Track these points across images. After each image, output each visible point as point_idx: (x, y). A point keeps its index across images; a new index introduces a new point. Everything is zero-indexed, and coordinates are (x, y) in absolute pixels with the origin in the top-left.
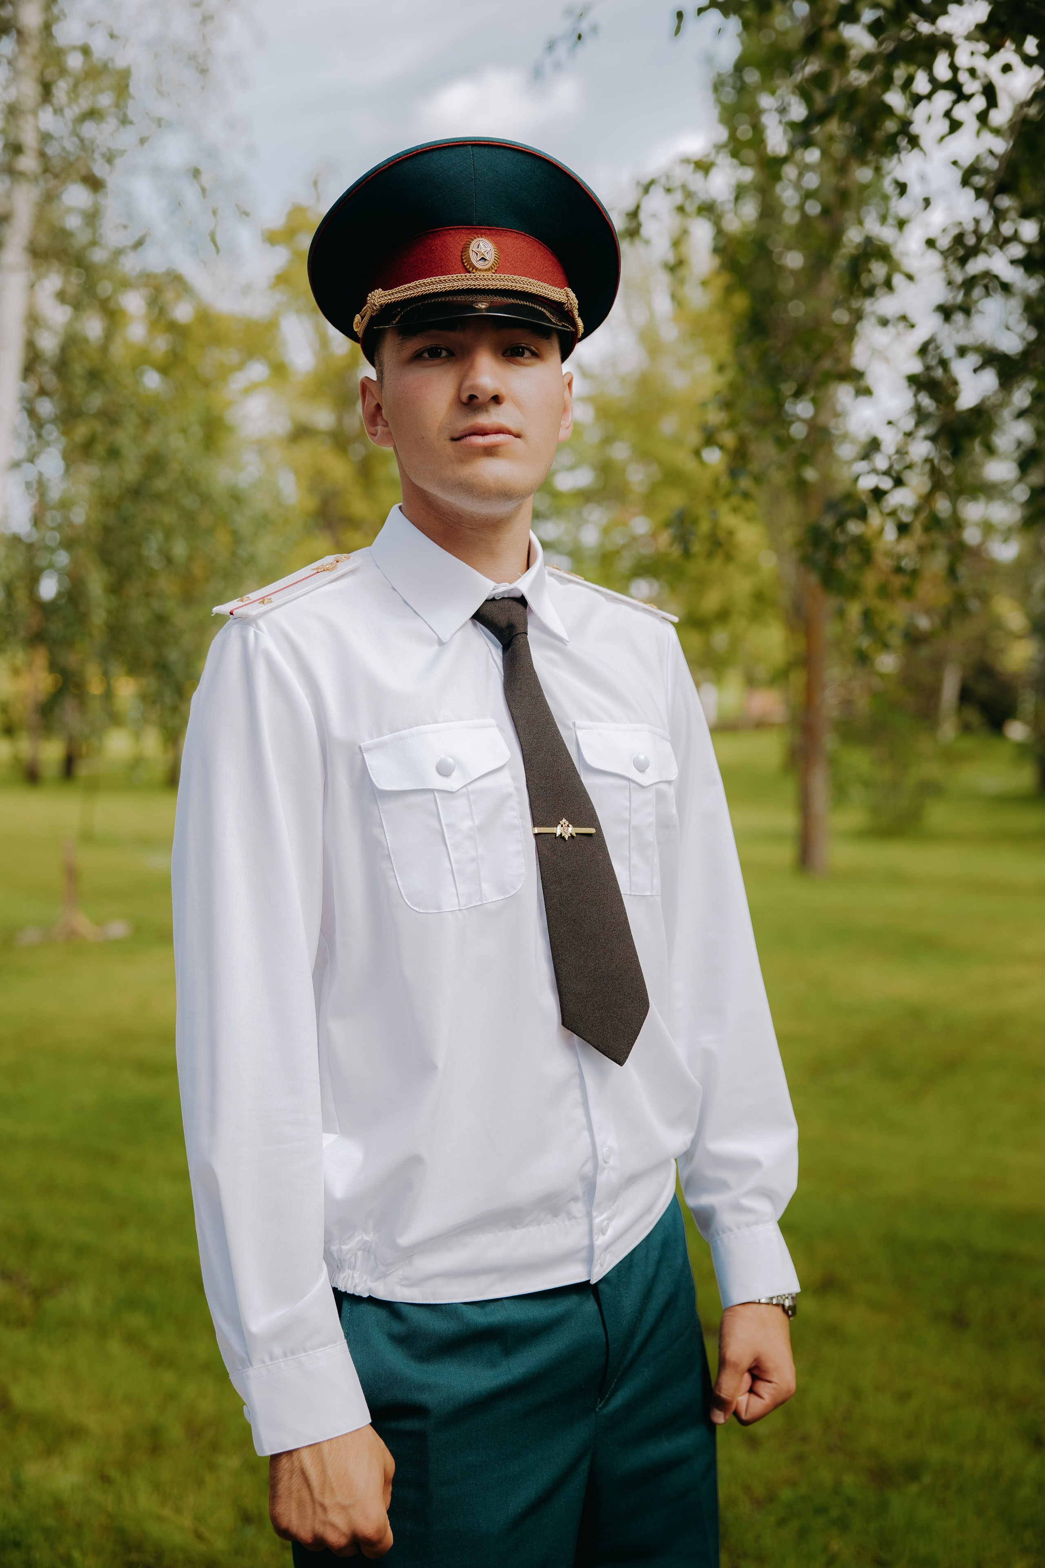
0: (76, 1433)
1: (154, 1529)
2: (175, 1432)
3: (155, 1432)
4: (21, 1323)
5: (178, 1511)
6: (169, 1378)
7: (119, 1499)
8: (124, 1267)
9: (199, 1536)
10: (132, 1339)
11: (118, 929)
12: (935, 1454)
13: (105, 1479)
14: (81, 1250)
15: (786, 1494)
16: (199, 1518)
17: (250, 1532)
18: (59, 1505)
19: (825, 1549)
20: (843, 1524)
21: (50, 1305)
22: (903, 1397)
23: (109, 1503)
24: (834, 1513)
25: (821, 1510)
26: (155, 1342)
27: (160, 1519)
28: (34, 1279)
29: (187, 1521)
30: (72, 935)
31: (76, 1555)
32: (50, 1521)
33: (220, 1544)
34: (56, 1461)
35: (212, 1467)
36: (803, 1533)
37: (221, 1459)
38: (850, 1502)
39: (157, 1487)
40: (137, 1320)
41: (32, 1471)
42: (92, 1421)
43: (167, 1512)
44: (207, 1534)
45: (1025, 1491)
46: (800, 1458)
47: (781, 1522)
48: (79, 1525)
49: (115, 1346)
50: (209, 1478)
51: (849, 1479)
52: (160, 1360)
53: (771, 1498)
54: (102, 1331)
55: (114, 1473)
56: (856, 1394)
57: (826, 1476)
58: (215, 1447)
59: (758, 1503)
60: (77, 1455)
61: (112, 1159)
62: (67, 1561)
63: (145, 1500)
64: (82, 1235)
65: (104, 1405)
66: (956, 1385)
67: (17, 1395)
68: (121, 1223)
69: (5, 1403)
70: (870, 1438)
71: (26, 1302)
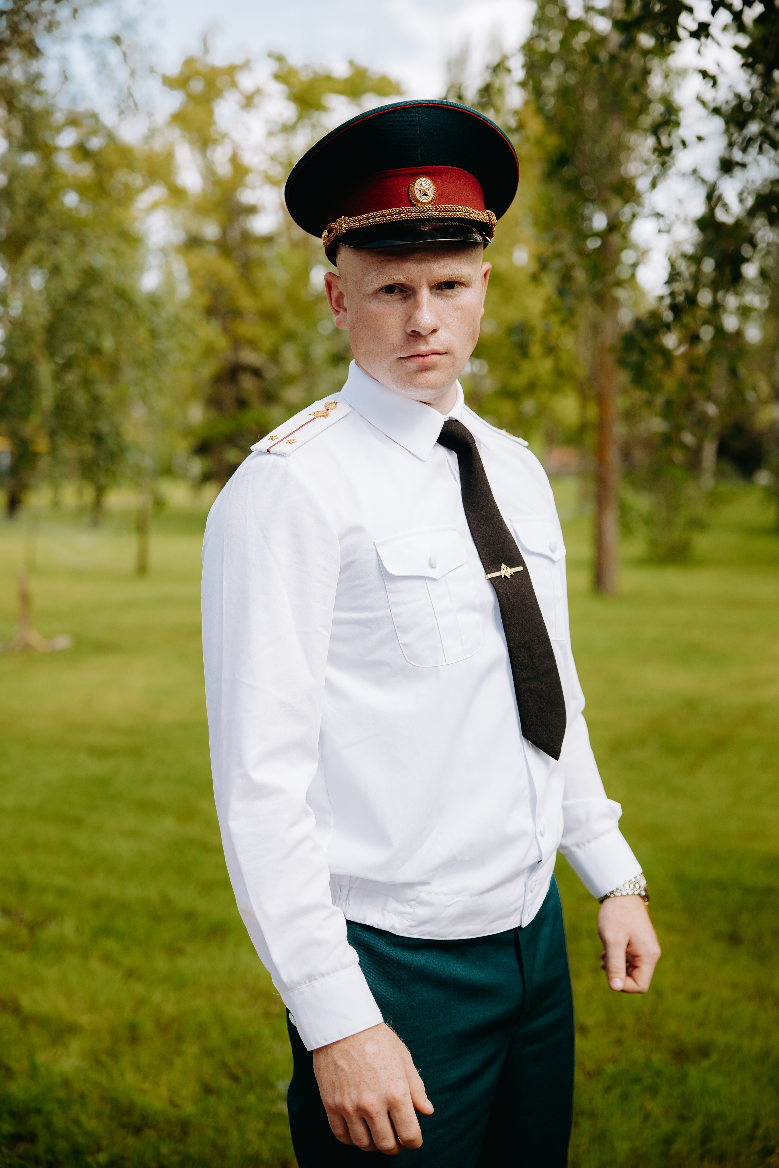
0: (73, 1029)
1: (140, 1100)
2: (148, 1028)
3: (132, 1027)
4: (20, 948)
5: (155, 1084)
6: (139, 988)
7: (111, 1076)
8: (97, 905)
9: (174, 1105)
10: (107, 959)
11: (63, 642)
12: (721, 1038)
13: (98, 1062)
14: (62, 892)
15: (610, 1069)
16: (172, 1091)
17: (212, 1100)
18: (66, 1083)
19: (641, 1108)
20: (653, 1090)
21: (43, 934)
22: (695, 996)
23: (103, 1080)
24: (647, 1082)
25: (637, 1080)
26: (126, 961)
27: (143, 1092)
28: (28, 914)
29: (163, 1093)
30: (27, 647)
31: (83, 1118)
32: (61, 1093)
33: (189, 1109)
34: (60, 1050)
35: (179, 1053)
36: (625, 1097)
37: (185, 1047)
38: (658, 1074)
39: (138, 1068)
40: (111, 945)
41: (42, 1057)
42: (84, 1019)
43: (147, 1086)
44: (179, 1102)
46: (619, 1042)
47: (608, 1089)
48: (83, 1096)
49: (95, 964)
50: (177, 1061)
51: (657, 1057)
52: (130, 974)
53: (600, 1072)
54: (85, 954)
55: (105, 1058)
57: (640, 1055)
58: (179, 1038)
59: (589, 1076)
60: (75, 1045)
61: (77, 823)
62: (77, 1122)
63: (131, 1078)
64: (60, 881)
65: (93, 1006)
66: (735, 987)
67: (26, 1002)
68: (91, 871)
69: (16, 1009)
70: (672, 1026)
71: (24, 933)
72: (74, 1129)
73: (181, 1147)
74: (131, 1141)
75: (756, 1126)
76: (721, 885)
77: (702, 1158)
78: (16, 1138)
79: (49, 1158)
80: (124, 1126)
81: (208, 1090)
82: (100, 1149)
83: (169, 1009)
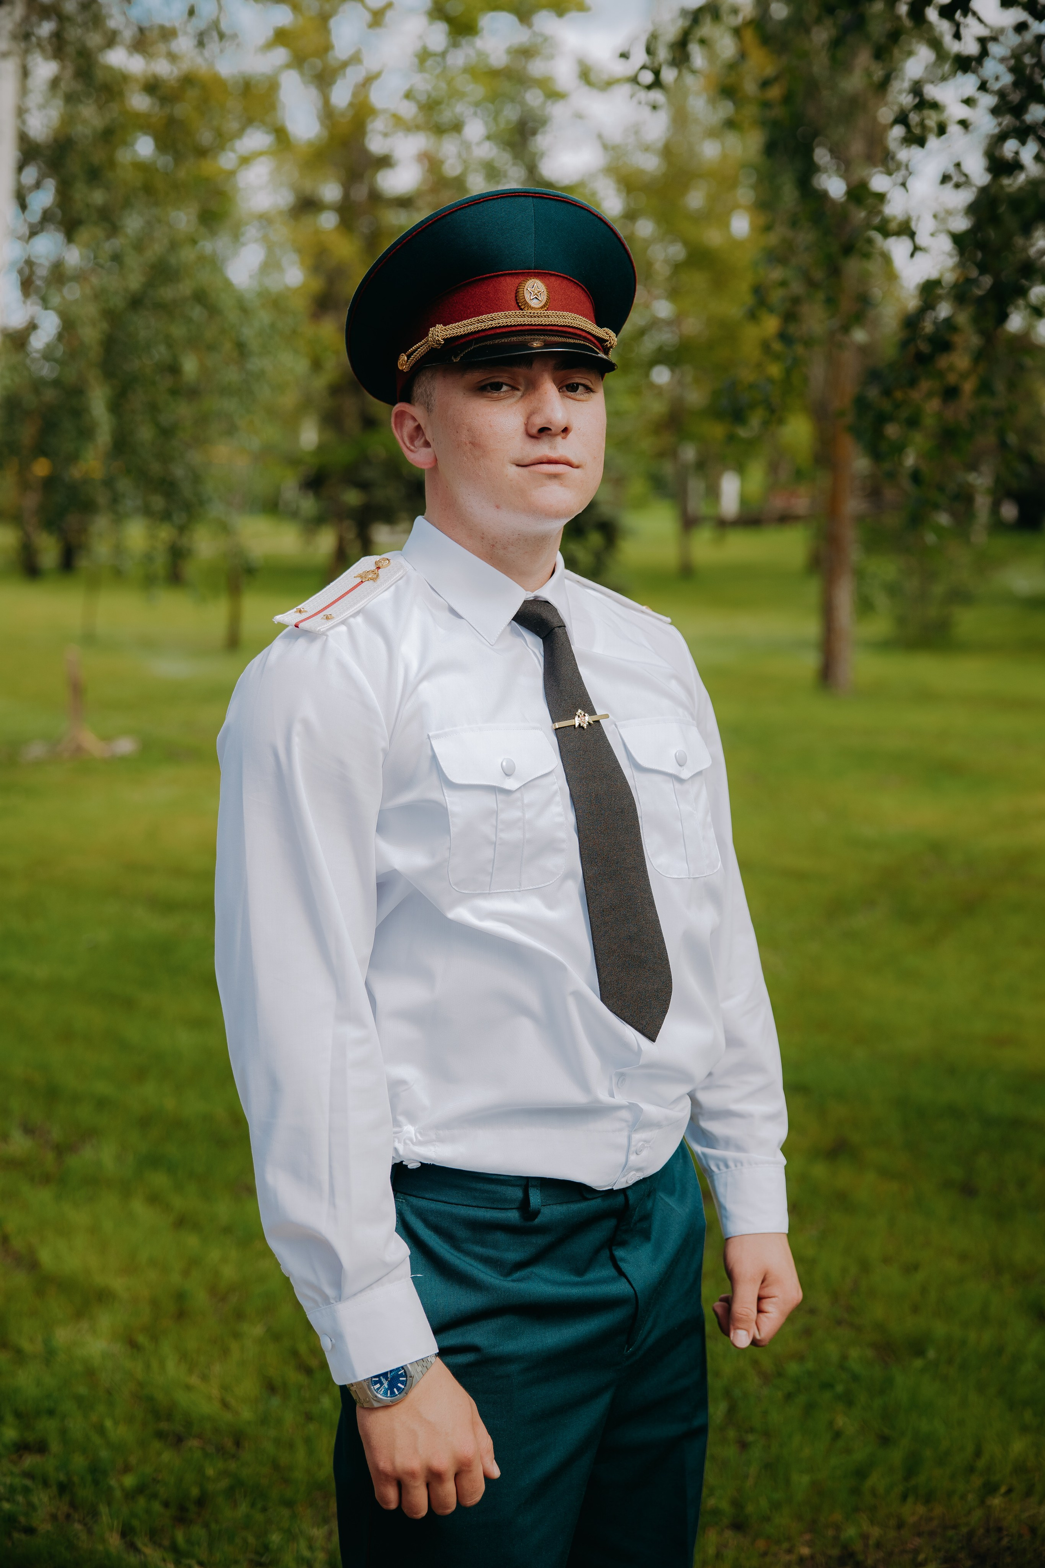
0: (104, 1296)
1: (182, 1398)
2: (200, 1298)
3: (180, 1297)
4: (46, 1179)
5: (204, 1378)
6: (192, 1241)
7: (148, 1367)
8: (145, 1122)
9: (226, 1406)
10: (154, 1199)
11: (126, 746)
12: (940, 1329)
13: (133, 1345)
14: (102, 1104)
15: (793, 1368)
16: (225, 1388)
17: (276, 1401)
18: (90, 1373)
19: (831, 1423)
20: (848, 1400)
21: (73, 1161)
22: (911, 1268)
23: (139, 1370)
24: (840, 1388)
25: (827, 1386)
26: (178, 1202)
27: (188, 1388)
28: (56, 1134)
29: (215, 1392)
30: (78, 752)
31: (108, 1423)
32: (82, 1390)
33: (246, 1414)
34: (85, 1325)
35: (237, 1335)
36: (810, 1408)
37: (245, 1327)
38: (855, 1378)
39: (183, 1356)
40: (159, 1180)
41: (62, 1335)
42: (118, 1284)
43: (194, 1380)
44: (233, 1402)
45: (1027, 1368)
47: (789, 1397)
48: (109, 1392)
49: (138, 1206)
50: (234, 1346)
51: (854, 1353)
52: (182, 1222)
53: (780, 1374)
54: (126, 1190)
55: (141, 1339)
56: (865, 1267)
57: (832, 1350)
58: (239, 1315)
59: (766, 1378)
60: (106, 1320)
61: (129, 1004)
62: (101, 1430)
63: (173, 1369)
64: (102, 1087)
65: (130, 1268)
66: (963, 1257)
67: (45, 1256)
68: (140, 1074)
69: (33, 1265)
70: (878, 1311)
71: (50, 1157)
72: (97, 1439)
73: (233, 1466)
74: (167, 1456)
75: (978, 1453)
76: (954, 1112)
77: (904, 1497)
78: (22, 1448)
79: (62, 1477)
80: (160, 1435)
81: (271, 1387)
82: (127, 1469)
83: (229, 1273)
